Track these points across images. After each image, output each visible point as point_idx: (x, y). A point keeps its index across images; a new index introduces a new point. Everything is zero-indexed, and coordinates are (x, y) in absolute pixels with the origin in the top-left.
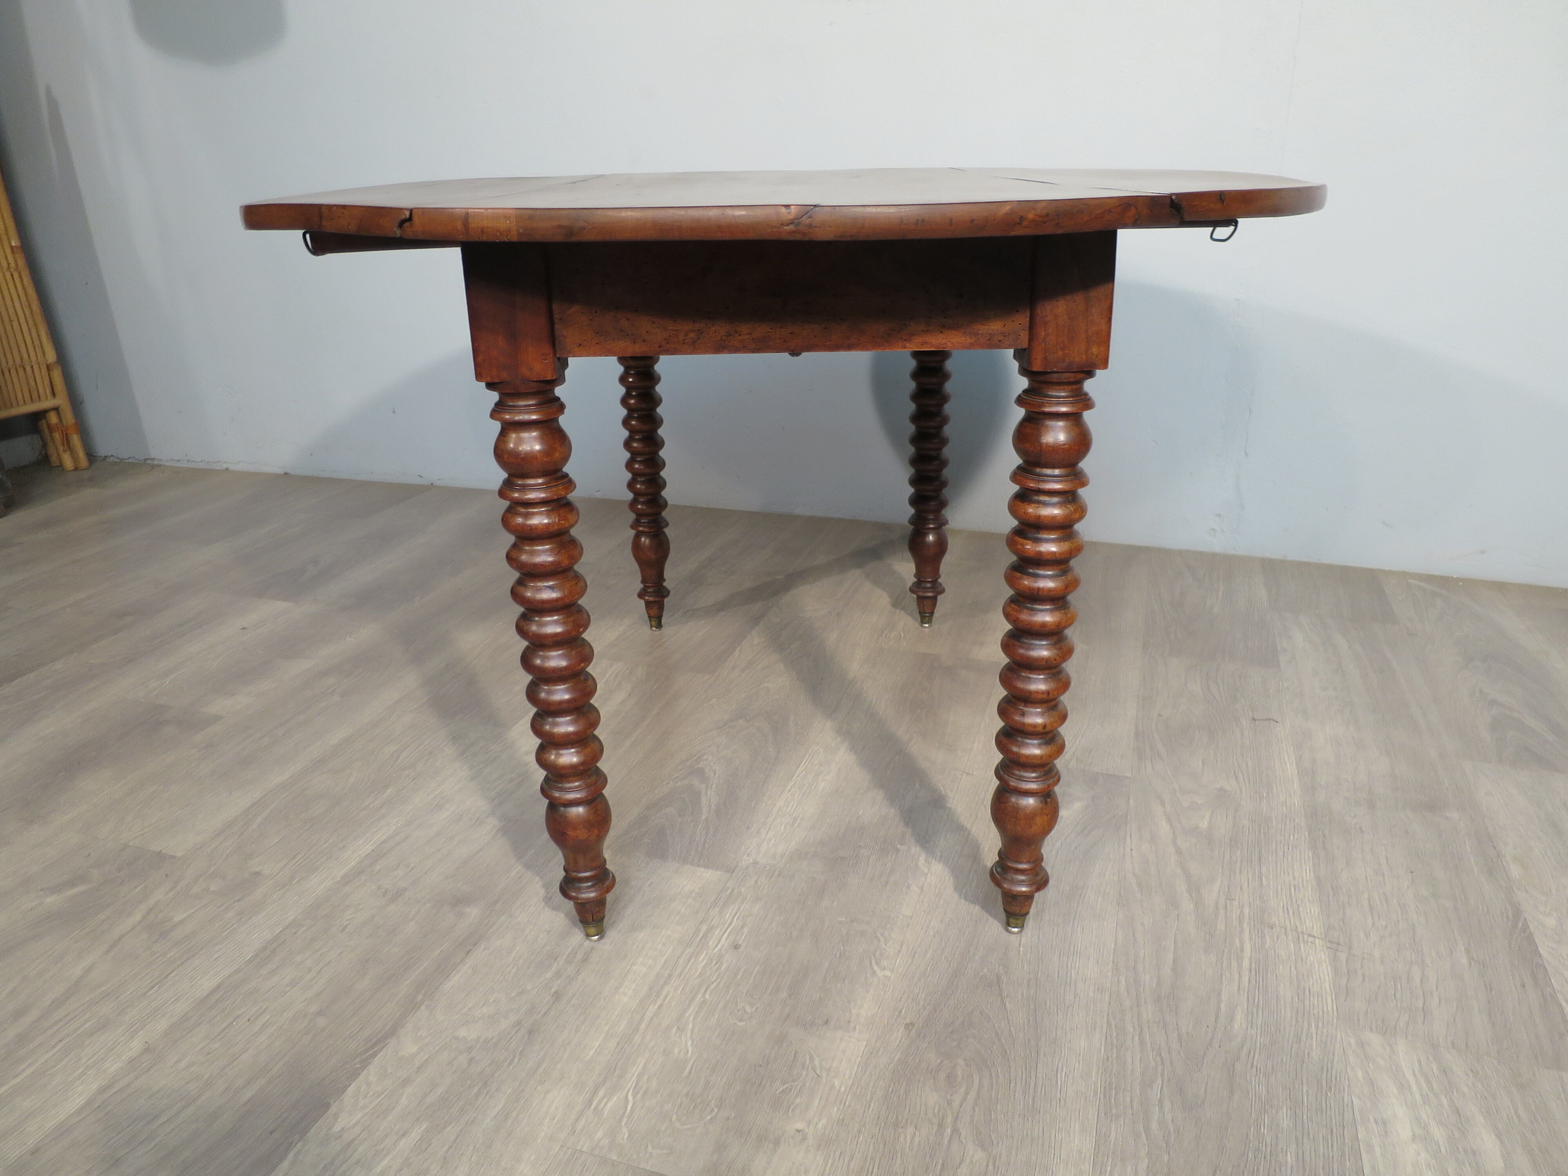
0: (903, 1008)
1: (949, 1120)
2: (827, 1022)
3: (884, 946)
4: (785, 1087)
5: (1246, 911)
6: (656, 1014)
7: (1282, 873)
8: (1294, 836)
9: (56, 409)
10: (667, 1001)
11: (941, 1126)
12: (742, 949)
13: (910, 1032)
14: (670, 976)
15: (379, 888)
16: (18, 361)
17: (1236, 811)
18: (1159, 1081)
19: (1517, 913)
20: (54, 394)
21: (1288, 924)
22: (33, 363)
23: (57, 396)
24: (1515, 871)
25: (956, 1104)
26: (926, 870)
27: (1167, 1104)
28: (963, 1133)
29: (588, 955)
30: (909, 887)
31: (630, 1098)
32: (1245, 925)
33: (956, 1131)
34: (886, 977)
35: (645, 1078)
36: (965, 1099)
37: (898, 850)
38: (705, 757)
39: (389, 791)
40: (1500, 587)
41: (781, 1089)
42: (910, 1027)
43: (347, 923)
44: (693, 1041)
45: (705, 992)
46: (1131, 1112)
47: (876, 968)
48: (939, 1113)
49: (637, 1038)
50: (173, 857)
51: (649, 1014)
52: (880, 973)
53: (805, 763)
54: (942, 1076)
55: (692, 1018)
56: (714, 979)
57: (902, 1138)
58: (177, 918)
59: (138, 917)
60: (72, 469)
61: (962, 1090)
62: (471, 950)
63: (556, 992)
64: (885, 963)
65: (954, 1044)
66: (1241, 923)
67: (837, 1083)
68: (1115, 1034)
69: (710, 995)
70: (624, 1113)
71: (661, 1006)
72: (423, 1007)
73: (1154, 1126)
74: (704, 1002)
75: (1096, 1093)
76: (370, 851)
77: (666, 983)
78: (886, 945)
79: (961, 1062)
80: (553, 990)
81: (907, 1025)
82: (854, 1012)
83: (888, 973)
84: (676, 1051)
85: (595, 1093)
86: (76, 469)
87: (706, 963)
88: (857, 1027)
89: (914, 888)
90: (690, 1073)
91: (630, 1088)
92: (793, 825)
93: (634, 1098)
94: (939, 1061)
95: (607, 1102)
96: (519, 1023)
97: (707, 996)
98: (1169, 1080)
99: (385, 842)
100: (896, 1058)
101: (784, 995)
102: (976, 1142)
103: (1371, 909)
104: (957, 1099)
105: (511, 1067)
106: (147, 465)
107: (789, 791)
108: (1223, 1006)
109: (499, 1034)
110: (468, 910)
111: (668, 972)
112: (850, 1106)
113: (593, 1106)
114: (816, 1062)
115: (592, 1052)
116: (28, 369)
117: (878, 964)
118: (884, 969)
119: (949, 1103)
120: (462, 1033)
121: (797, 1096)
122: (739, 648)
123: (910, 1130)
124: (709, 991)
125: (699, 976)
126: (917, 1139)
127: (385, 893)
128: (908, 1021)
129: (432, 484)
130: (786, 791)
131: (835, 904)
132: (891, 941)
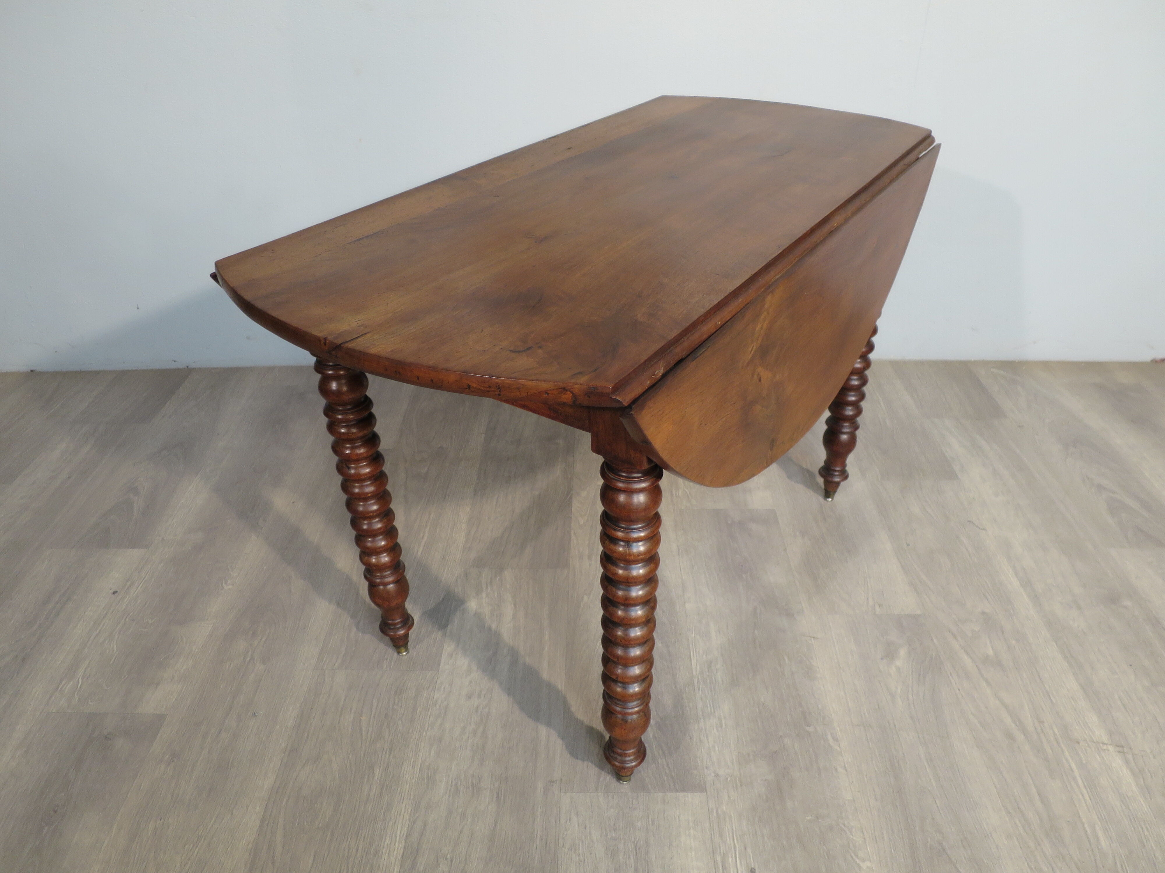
3: (852, 837)
5: (1056, 731)
7: (1059, 688)
8: (1049, 649)
17: (1003, 632)
21: (1086, 736)
26: (838, 749)
30: (836, 770)
32: (1062, 745)
34: (868, 867)
37: (809, 733)
39: (377, 772)
40: (1047, 365)
47: (858, 861)
52: (863, 865)
64: (861, 854)
66: (1058, 743)
76: (402, 850)
78: (852, 835)
83: (868, 864)
89: (840, 769)
92: (721, 726)
99: (408, 835)
103: (1125, 708)
107: (699, 690)
108: (1086, 827)
117: (857, 857)
118: (864, 861)
129: (188, 367)
130: (697, 690)
131: (796, 803)
132: (854, 830)
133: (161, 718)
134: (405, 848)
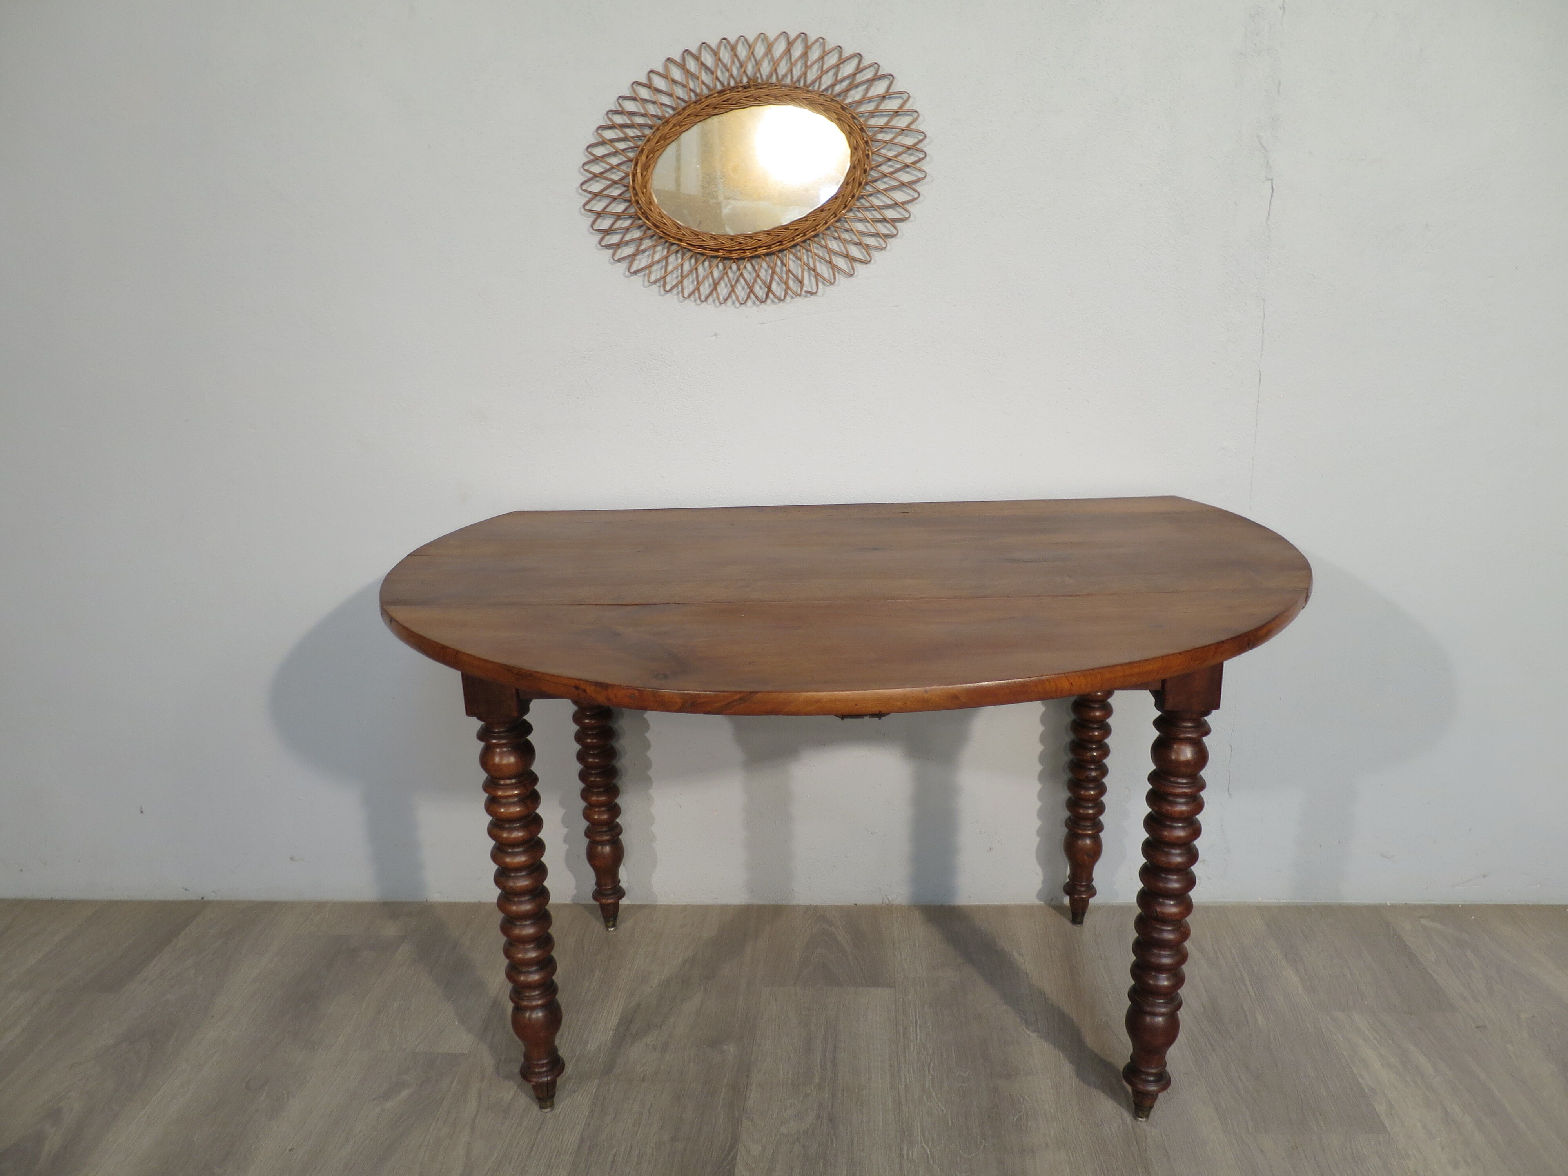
6: (906, 1091)
10: (908, 1082)
12: (935, 1037)
14: (899, 1064)
31: (925, 1146)
35: (927, 1132)
41: (1015, 1119)
45: (929, 1070)
49: (905, 1109)
51: (902, 1092)
55: (931, 1089)
56: (929, 1061)
59: (474, 1102)
62: (748, 1074)
67: (1046, 1108)
69: (933, 1072)
70: (928, 1156)
71: (906, 1085)
72: (744, 1120)
74: (933, 1077)
77: (899, 1070)
84: (935, 1111)
85: (901, 1149)
87: (917, 1051)
90: (953, 1123)
91: (921, 1141)
93: (928, 1146)
95: (912, 1153)
96: (818, 1117)
101: (980, 1061)
105: (834, 1145)
109: (810, 1126)
110: (725, 1047)
111: (895, 1062)
113: (905, 1157)
115: (881, 1124)
120: (784, 1130)
121: (1027, 1122)
124: (931, 1069)
125: (918, 1061)
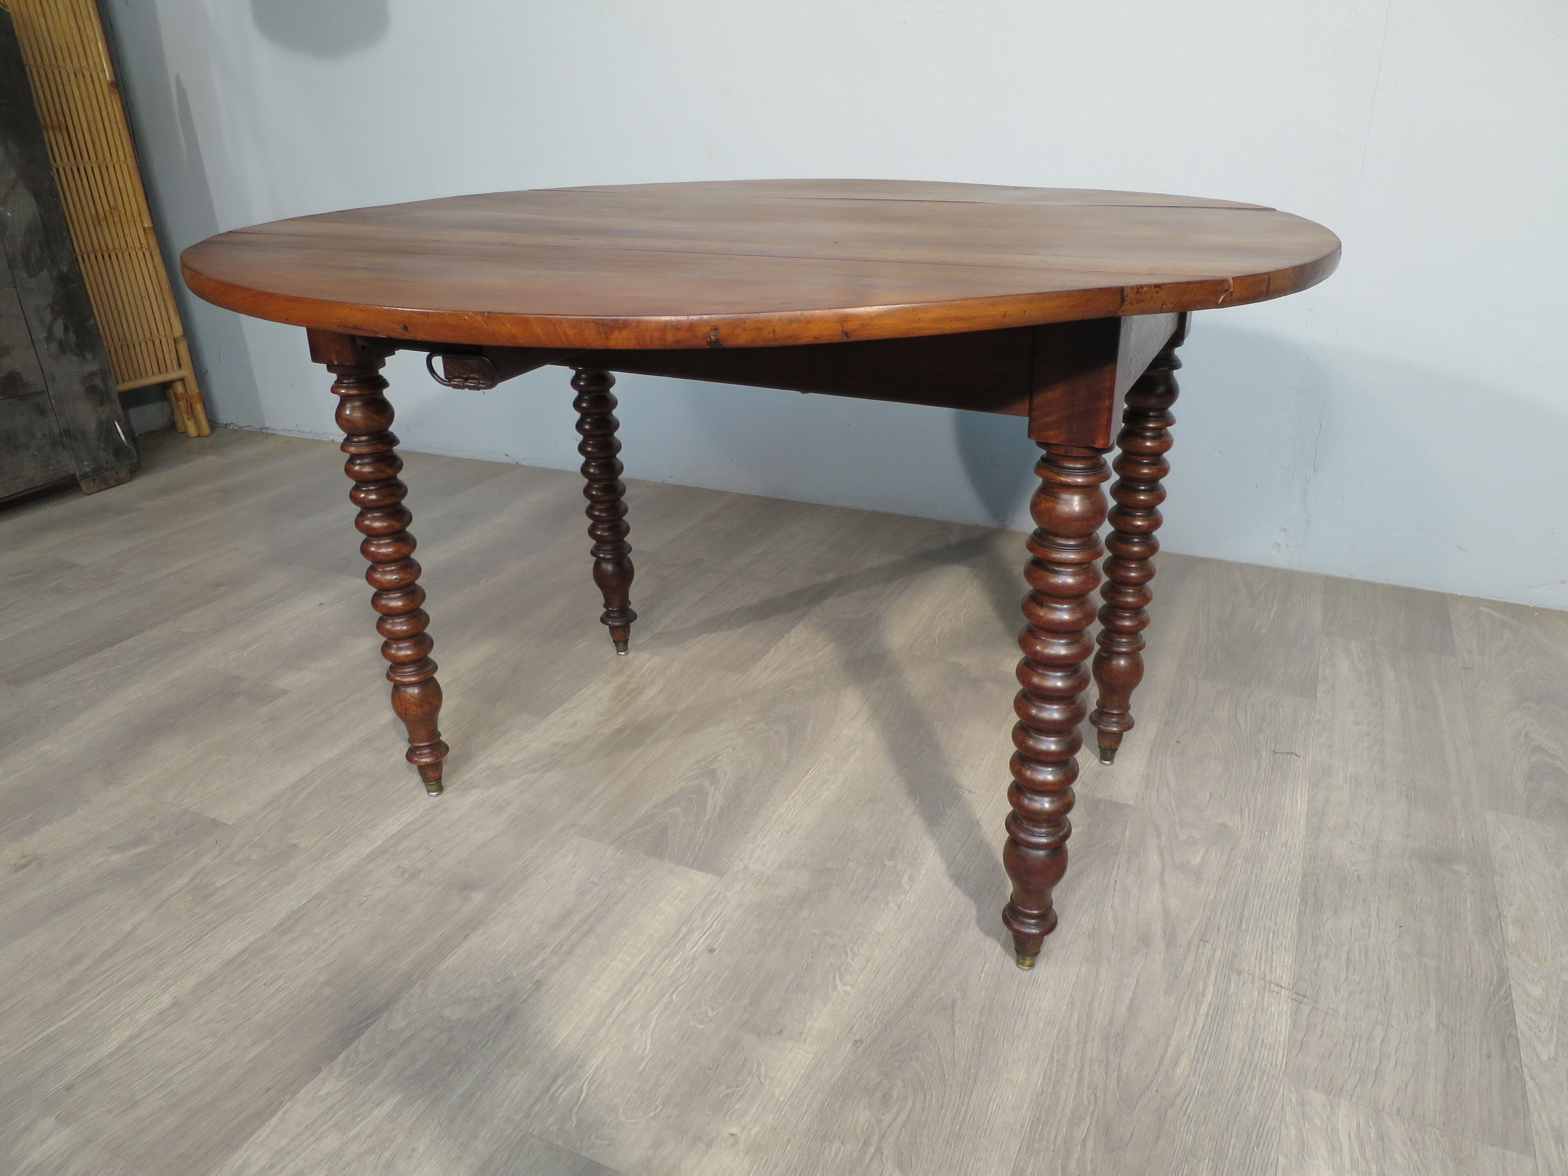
0: (855, 1024)
1: (875, 1139)
2: (780, 1032)
3: (851, 962)
4: (729, 1091)
5: (1218, 954)
6: (624, 1010)
7: (1264, 918)
8: (1286, 880)
9: (182, 380)
10: (636, 999)
11: (866, 1144)
12: (715, 953)
13: (857, 1048)
14: (644, 974)
15: (399, 867)
16: (148, 335)
17: (1233, 848)
18: (1088, 1119)
19: (1503, 978)
20: (180, 366)
21: (1257, 971)
22: (162, 338)
23: (183, 368)
24: (1512, 933)
25: (885, 1124)
26: (907, 888)
27: (1090, 1143)
28: (886, 1152)
29: (574, 947)
30: (887, 904)
31: (585, 1089)
32: (1213, 969)
33: (879, 1149)
34: (845, 992)
35: (602, 1071)
36: (894, 1120)
37: (885, 866)
38: (720, 758)
41: (724, 1093)
42: (858, 1044)
43: (365, 899)
44: (652, 1039)
45: (673, 992)
46: (1053, 1148)
47: (838, 982)
48: (867, 1131)
49: (603, 1031)
50: (225, 825)
51: (617, 1010)
52: (841, 988)
53: (814, 770)
54: (878, 1095)
55: (655, 1018)
56: (683, 981)
57: (826, 1152)
58: (220, 883)
59: (186, 880)
60: (196, 435)
61: (894, 1110)
62: (469, 934)
63: (538, 981)
64: (847, 978)
65: (897, 1064)
66: (1209, 965)
67: (777, 1092)
68: (1055, 1069)
69: (677, 997)
70: (577, 1102)
71: (630, 1003)
72: (417, 985)
73: (1072, 1165)
74: (670, 1002)
75: (1022, 1127)
76: (396, 831)
77: (639, 980)
78: (853, 961)
79: (899, 1083)
80: (535, 979)
81: (856, 1041)
82: (808, 1024)
83: (848, 989)
84: (636, 1047)
85: (554, 1081)
86: (199, 436)
87: (680, 963)
88: (808, 1039)
89: (892, 905)
90: (644, 1069)
91: (586, 1080)
92: (789, 833)
93: (588, 1089)
94: (878, 1080)
95: (564, 1090)
96: (499, 1008)
97: (674, 997)
98: (1098, 1120)
99: (411, 823)
100: (838, 1074)
101: (746, 1001)
102: (896, 1163)
103: (1348, 961)
104: (888, 1118)
105: (484, 1049)
106: (261, 434)
107: (792, 799)
108: (1170, 1050)
109: (479, 1016)
110: (474, 895)
111: (642, 970)
112: (784, 1116)
113: (550, 1093)
114: (763, 1070)
115: (559, 1041)
116: (157, 342)
117: (841, 979)
118: (845, 984)
119: (879, 1122)
120: (447, 1013)
121: (738, 1101)
122: (775, 647)
123: (836, 1144)
124: (676, 992)
125: (670, 977)
126: (841, 1154)
127: (403, 874)
128: (857, 1038)
129: (517, 463)
130: (790, 797)
131: (813, 915)
132: (859, 957)
133: (285, 692)
134: (399, 831)
